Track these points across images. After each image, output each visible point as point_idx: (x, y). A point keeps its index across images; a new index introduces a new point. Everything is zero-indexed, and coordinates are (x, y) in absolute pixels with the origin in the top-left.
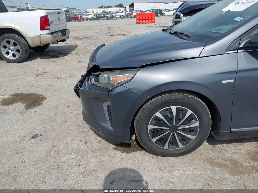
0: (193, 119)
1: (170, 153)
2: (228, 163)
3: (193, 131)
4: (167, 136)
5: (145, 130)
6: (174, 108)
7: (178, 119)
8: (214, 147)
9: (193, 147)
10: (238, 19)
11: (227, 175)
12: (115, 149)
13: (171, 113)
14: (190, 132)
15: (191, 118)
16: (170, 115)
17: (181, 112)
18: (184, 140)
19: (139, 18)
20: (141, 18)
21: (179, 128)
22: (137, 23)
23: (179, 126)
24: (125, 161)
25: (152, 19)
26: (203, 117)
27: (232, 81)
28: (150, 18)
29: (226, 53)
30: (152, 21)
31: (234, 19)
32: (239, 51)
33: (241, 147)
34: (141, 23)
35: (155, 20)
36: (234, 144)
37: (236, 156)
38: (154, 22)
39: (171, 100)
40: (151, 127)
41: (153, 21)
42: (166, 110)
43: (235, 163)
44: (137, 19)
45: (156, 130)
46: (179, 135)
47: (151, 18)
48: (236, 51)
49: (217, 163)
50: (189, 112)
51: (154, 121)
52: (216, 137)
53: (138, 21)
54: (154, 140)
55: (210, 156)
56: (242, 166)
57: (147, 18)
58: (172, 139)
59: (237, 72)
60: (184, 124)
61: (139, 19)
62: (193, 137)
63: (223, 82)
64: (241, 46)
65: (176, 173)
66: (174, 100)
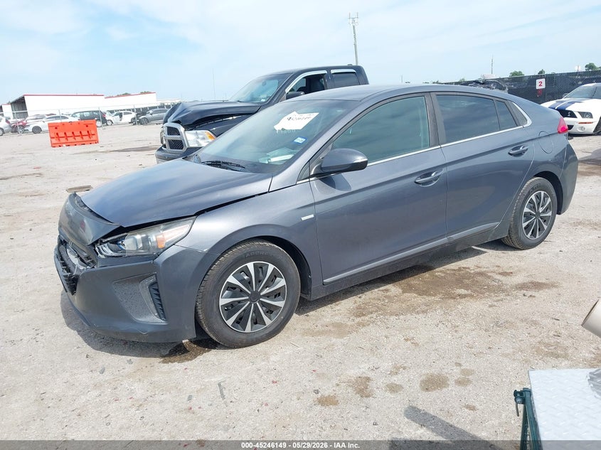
0: (276, 277)
1: (256, 336)
2: (330, 328)
3: (279, 294)
4: (247, 311)
5: (215, 309)
6: (250, 266)
7: (259, 281)
8: (307, 316)
9: (284, 318)
10: (300, 140)
11: (334, 340)
12: (164, 362)
13: (248, 274)
14: (275, 296)
15: (274, 276)
16: (246, 277)
17: (260, 270)
18: (270, 310)
19: (57, 134)
20: (61, 134)
21: (261, 294)
22: (53, 146)
23: (261, 291)
24: (192, 370)
25: (89, 135)
26: (289, 271)
27: (312, 216)
28: (85, 133)
29: (298, 183)
30: (92, 139)
31: (295, 141)
32: (311, 179)
33: (338, 308)
34: (64, 145)
35: (97, 137)
36: (329, 306)
37: (337, 318)
38: (97, 142)
39: (245, 254)
40: (223, 302)
41: (94, 138)
42: (241, 271)
43: (338, 326)
44: (53, 136)
45: (231, 304)
46: (263, 304)
47: (88, 132)
48: (308, 180)
49: (318, 331)
50: (271, 267)
51: (227, 291)
52: (307, 297)
53: (54, 141)
54: (230, 322)
55: (307, 327)
56: (346, 326)
57: (77, 133)
58: (254, 315)
59: (315, 204)
60: (266, 286)
61: (58, 137)
62: (281, 304)
63: (303, 219)
64: (312, 173)
65: (273, 358)
66: (249, 253)
